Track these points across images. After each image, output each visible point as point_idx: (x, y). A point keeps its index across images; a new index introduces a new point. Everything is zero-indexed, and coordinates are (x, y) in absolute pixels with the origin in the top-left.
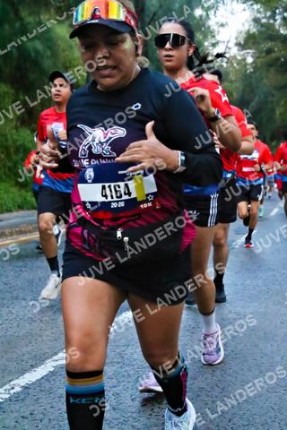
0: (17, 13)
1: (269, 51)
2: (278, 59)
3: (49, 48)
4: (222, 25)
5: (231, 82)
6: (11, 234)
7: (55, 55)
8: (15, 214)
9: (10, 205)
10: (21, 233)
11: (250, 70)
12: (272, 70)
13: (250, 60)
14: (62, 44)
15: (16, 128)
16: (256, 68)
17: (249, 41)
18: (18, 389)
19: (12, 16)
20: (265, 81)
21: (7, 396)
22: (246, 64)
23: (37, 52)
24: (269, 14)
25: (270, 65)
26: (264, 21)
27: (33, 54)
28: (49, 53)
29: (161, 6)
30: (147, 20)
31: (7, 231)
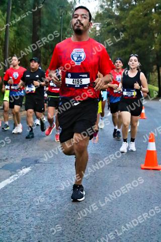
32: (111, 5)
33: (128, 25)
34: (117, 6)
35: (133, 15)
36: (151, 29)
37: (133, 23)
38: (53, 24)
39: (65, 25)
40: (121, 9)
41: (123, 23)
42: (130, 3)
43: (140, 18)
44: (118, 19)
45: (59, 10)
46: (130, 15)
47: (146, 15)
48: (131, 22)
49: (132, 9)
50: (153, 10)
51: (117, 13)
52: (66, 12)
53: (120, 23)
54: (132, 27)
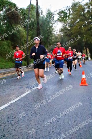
0: (11, 25)
1: (66, 33)
2: (68, 34)
3: (19, 32)
4: (56, 27)
5: (58, 39)
6: (11, 73)
7: (20, 34)
8: (12, 68)
9: (11, 67)
10: (13, 72)
11: (62, 36)
12: (67, 36)
13: (62, 34)
14: (21, 32)
15: (12, 50)
16: (63, 36)
17: (62, 30)
18: (10, 104)
19: (10, 26)
20: (65, 39)
21: (7, 106)
22: (61, 35)
23: (16, 33)
24: (66, 25)
25: (66, 35)
26: (65, 26)
27: (15, 34)
28: (18, 34)
29: (42, 23)
30: (39, 26)
31: (10, 72)
32: (67, 25)
33: (73, 32)
34: (69, 26)
35: (75, 28)
36: (82, 33)
37: (75, 31)
38: (45, 34)
39: (49, 34)
40: (70, 26)
41: (71, 32)
42: (73, 24)
43: (78, 29)
44: (69, 30)
45: (46, 28)
46: (74, 28)
47: (80, 28)
48: (74, 31)
49: (74, 26)
50: (83, 26)
51: (69, 28)
52: (49, 29)
53: (70, 32)
54: (75, 33)
